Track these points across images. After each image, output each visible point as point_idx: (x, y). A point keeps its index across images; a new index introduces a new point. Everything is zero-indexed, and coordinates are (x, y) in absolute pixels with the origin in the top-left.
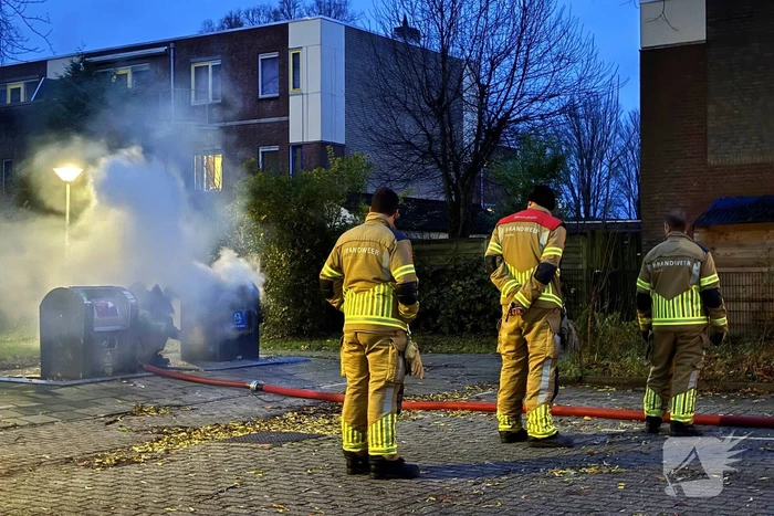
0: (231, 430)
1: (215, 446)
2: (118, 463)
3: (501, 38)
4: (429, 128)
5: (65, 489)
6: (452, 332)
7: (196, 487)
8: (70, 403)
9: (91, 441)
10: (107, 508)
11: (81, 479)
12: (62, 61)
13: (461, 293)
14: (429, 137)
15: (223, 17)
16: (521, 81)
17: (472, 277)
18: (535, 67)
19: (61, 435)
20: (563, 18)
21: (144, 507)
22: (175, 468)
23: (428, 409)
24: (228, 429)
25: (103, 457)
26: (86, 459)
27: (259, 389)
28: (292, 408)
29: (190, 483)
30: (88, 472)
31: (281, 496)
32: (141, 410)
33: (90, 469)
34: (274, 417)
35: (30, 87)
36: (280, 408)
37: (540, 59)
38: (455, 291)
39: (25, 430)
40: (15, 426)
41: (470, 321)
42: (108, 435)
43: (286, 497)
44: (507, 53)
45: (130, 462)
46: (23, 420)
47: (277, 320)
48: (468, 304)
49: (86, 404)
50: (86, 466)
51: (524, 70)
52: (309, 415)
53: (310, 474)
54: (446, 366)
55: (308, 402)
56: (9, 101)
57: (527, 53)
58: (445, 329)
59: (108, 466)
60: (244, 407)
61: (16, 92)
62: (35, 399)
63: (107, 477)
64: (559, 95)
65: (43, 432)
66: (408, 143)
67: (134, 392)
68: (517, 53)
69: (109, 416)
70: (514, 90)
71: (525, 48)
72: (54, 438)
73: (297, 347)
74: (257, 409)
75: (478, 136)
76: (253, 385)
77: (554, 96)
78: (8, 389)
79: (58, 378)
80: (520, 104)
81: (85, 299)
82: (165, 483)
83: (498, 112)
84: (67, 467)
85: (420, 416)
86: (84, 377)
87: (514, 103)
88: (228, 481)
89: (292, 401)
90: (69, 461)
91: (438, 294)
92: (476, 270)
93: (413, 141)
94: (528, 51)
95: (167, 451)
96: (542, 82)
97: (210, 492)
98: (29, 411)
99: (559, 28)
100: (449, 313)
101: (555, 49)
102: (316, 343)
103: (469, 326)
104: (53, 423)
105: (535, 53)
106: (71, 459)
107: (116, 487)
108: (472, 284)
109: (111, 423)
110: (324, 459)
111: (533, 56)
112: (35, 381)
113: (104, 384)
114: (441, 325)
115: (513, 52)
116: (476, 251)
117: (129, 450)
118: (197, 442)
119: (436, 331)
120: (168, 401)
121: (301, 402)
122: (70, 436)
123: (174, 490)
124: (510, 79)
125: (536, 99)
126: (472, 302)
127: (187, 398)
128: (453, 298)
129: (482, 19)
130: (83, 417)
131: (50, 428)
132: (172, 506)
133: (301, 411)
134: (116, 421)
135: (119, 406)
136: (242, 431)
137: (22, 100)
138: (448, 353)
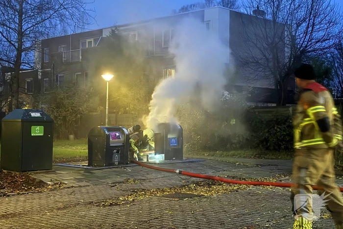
0: (164, 192)
1: (155, 199)
2: (111, 205)
3: (301, 14)
4: (267, 55)
5: (85, 216)
6: (275, 149)
7: (141, 217)
8: (98, 177)
9: (103, 195)
10: (100, 226)
11: (93, 212)
12: (108, 29)
13: (279, 132)
14: (267, 60)
15: (180, 8)
16: (311, 33)
17: (284, 124)
18: (318, 27)
19: (90, 191)
20: (331, 3)
21: (116, 225)
22: (135, 208)
23: (255, 185)
24: (163, 191)
25: (106, 202)
26: (98, 202)
27: (180, 173)
28: (193, 182)
29: (139, 215)
30: (97, 208)
31: (177, 223)
32: (127, 181)
33: (98, 207)
34: (184, 186)
35: (95, 41)
36: (188, 182)
37: (320, 23)
38: (276, 130)
39: (77, 189)
40: (72, 187)
41: (283, 144)
42: (111, 192)
43: (179, 223)
44: (304, 20)
45: (116, 204)
46: (76, 184)
47: (195, 142)
48: (282, 137)
49: (104, 177)
50: (97, 206)
51: (313, 28)
52: (200, 186)
53: (192, 214)
54: (269, 165)
55: (201, 180)
56: (87, 47)
57: (314, 20)
58: (272, 148)
59: (106, 206)
60: (173, 181)
61: (90, 43)
62: (83, 175)
63: (104, 211)
64: (329, 39)
65: (83, 190)
66: (257, 62)
67: (126, 173)
68: (309, 20)
69: (113, 183)
70: (307, 37)
71: (313, 18)
72: (88, 193)
73: (203, 155)
74: (178, 182)
75: (290, 59)
76: (178, 171)
77: (327, 40)
78: (73, 170)
79: (95, 166)
80: (311, 44)
81: (106, 132)
82: (128, 214)
83: (300, 48)
84: (89, 206)
85: (251, 188)
86: (106, 166)
87: (308, 43)
88: (156, 215)
89: (194, 179)
90: (91, 203)
91: (268, 132)
92: (286, 121)
93: (259, 62)
94: (314, 19)
95: (133, 200)
96: (321, 34)
97: (146, 220)
98: (80, 180)
99: (329, 8)
100: (273, 140)
101: (327, 18)
102: (212, 153)
103: (283, 147)
104: (89, 185)
105: (317, 21)
106: (92, 202)
107: (107, 215)
108: (284, 127)
109: (113, 186)
110: (201, 207)
111: (317, 22)
112: (85, 167)
113: (114, 169)
114: (270, 146)
115: (307, 20)
116: (287, 112)
117: (118, 199)
118: (148, 196)
119: (267, 149)
120: (140, 177)
121: (198, 179)
122: (94, 192)
123: (131, 218)
124: (306, 33)
125: (318, 41)
126: (284, 136)
127: (148, 176)
128: (276, 133)
129: (292, 5)
130: (102, 184)
131: (88, 188)
132: (128, 226)
133: (197, 184)
134: (116, 185)
135: (119, 179)
136: (169, 192)
137: (93, 46)
138: (272, 159)
